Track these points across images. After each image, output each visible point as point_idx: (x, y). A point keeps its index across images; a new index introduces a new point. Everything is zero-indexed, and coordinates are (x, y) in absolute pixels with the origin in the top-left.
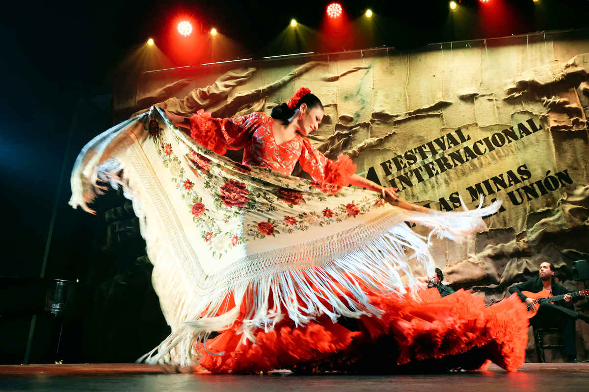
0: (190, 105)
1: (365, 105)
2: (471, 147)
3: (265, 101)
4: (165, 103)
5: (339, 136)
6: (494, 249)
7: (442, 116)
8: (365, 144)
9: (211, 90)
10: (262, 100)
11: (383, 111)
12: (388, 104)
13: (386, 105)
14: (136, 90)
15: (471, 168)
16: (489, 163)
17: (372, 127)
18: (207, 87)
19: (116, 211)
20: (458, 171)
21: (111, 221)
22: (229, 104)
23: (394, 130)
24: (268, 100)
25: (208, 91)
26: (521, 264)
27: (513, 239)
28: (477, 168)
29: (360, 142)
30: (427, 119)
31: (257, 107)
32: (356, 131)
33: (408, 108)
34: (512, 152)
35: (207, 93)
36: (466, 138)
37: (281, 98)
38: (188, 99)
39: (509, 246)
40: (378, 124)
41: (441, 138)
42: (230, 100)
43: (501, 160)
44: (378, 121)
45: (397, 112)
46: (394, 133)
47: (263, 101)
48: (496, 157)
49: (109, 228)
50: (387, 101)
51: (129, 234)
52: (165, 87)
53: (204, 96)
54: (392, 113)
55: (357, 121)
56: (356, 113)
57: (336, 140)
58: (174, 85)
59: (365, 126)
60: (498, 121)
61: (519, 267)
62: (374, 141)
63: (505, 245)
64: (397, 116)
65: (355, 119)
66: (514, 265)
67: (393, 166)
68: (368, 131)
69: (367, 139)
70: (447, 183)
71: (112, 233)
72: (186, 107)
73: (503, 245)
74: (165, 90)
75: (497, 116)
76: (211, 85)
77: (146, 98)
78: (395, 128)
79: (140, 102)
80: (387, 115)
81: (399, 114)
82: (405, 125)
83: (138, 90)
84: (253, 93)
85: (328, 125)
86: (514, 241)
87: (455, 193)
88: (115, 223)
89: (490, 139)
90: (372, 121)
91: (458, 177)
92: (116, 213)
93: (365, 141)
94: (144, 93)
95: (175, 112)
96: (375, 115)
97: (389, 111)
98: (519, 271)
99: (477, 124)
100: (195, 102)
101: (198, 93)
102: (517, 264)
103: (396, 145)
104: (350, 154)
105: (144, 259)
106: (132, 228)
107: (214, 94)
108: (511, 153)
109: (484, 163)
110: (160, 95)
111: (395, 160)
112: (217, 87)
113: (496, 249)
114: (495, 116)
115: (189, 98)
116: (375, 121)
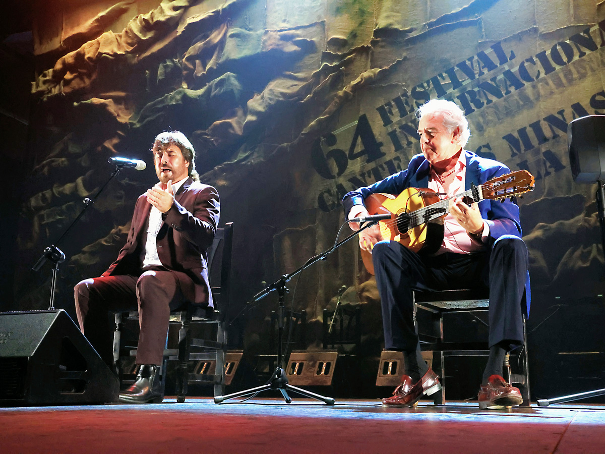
0: (130, 41)
1: (365, 18)
2: (515, 69)
3: (227, 27)
4: (98, 41)
5: (326, 70)
6: (546, 230)
7: (480, 23)
8: (362, 79)
9: (156, 16)
10: (223, 24)
11: (391, 25)
12: (398, 12)
13: (395, 14)
14: (63, 23)
15: (521, 103)
16: (552, 93)
17: (373, 52)
18: (151, 12)
19: (44, 195)
20: (500, 109)
21: (38, 209)
22: (180, 35)
23: (404, 54)
24: (231, 25)
25: (152, 18)
26: (590, 252)
27: (580, 214)
28: (531, 102)
29: (356, 77)
30: (457, 31)
31: (216, 37)
32: (351, 61)
33: (428, 15)
34: (593, 70)
35: (151, 22)
36: (508, 56)
37: (249, 20)
38: (126, 32)
39: (572, 225)
40: (382, 47)
41: (469, 60)
42: (181, 29)
43: (571, 85)
44: (382, 41)
45: (411, 25)
46: (405, 59)
47: (224, 27)
48: (564, 81)
49: (36, 219)
50: (398, 8)
51: (60, 226)
52: (96, 17)
53: (147, 26)
54: (404, 26)
55: (352, 45)
56: (352, 32)
57: (322, 77)
58: (108, 12)
59: (363, 50)
60: (573, 19)
61: (584, 257)
62: (375, 75)
63: (567, 222)
64: (411, 31)
65: (350, 42)
66: (578, 253)
67: (395, 110)
68: (367, 60)
69: (366, 71)
70: (480, 131)
71: (41, 226)
72: (124, 45)
73: (561, 224)
74: (97, 20)
75: (572, 12)
76: (156, 8)
77: (74, 36)
78: (408, 49)
79: (67, 41)
80: (396, 30)
81: (414, 26)
82: (422, 44)
83: (64, 25)
84: (210, 16)
85: (312, 55)
86: (582, 216)
87: (484, 146)
88: (42, 212)
89: (548, 52)
90: (374, 43)
91: (499, 119)
92: (44, 199)
93: (362, 75)
94: (72, 28)
95: (111, 53)
96: (378, 33)
97: (399, 23)
98: (584, 262)
99: (536, 30)
100: (136, 36)
101: (138, 22)
102: (582, 252)
103: (406, 77)
104: (340, 96)
105: (79, 258)
106: (63, 217)
107: (158, 22)
108: (589, 73)
109: (542, 92)
110: (91, 30)
111: (398, 101)
112: (162, 11)
113: (550, 228)
114: (568, 10)
115: (128, 31)
116: (378, 42)
